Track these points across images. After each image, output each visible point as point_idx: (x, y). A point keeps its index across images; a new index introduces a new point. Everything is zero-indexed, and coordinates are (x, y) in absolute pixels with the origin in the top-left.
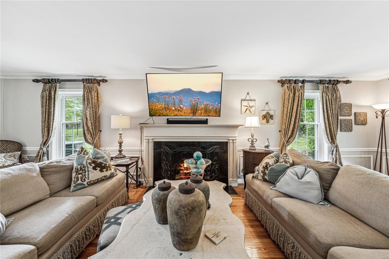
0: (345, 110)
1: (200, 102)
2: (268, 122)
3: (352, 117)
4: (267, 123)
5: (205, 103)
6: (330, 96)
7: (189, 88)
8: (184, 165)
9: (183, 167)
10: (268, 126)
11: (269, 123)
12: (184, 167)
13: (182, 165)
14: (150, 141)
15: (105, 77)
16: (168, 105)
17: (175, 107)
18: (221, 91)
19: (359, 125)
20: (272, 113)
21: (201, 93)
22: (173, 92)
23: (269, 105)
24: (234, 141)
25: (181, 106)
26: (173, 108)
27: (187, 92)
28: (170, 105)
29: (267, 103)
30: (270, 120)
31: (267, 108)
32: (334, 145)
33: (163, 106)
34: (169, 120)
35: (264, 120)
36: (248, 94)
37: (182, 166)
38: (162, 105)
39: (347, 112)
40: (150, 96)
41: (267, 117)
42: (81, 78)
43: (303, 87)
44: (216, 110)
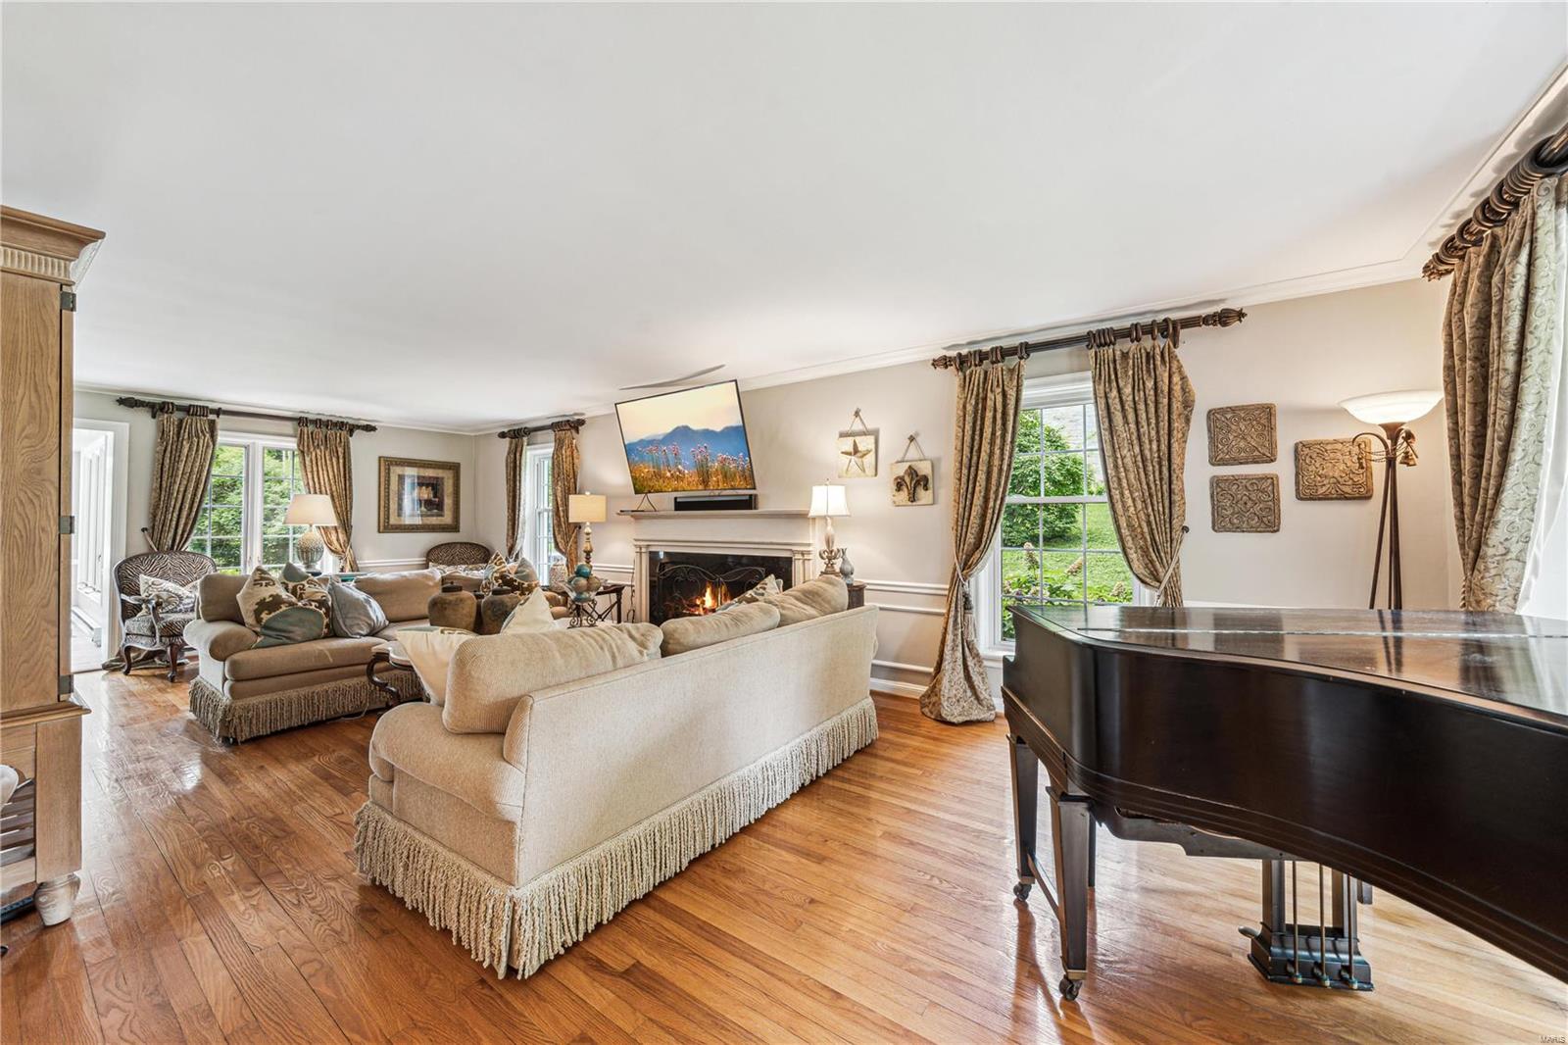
0: (1231, 438)
1: (710, 455)
2: (913, 498)
3: (1283, 468)
4: (910, 503)
5: (720, 456)
6: (1128, 390)
7: (684, 424)
8: (703, 602)
9: (701, 609)
10: (912, 510)
11: (918, 503)
12: (704, 609)
13: (698, 602)
14: (643, 550)
15: (582, 414)
16: (659, 468)
17: (670, 471)
18: (741, 424)
19: (1320, 499)
20: (924, 469)
21: (708, 434)
22: (661, 438)
23: (920, 443)
24: (806, 557)
25: (680, 467)
26: (668, 474)
27: (683, 433)
28: (662, 467)
29: (912, 439)
30: (921, 492)
31: (913, 453)
32: (1157, 584)
33: (651, 470)
34: (678, 500)
35: (901, 492)
36: (857, 414)
37: (698, 606)
38: (649, 467)
39: (1242, 444)
40: (630, 449)
41: (913, 483)
42: (549, 422)
43: (1016, 374)
44: (743, 471)
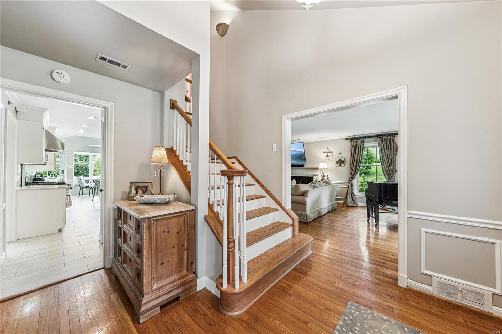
2: (340, 165)
20: (343, 159)
23: (342, 154)
24: (317, 177)
29: (340, 154)
31: (340, 156)
36: (328, 148)
41: (340, 162)
43: (363, 142)
